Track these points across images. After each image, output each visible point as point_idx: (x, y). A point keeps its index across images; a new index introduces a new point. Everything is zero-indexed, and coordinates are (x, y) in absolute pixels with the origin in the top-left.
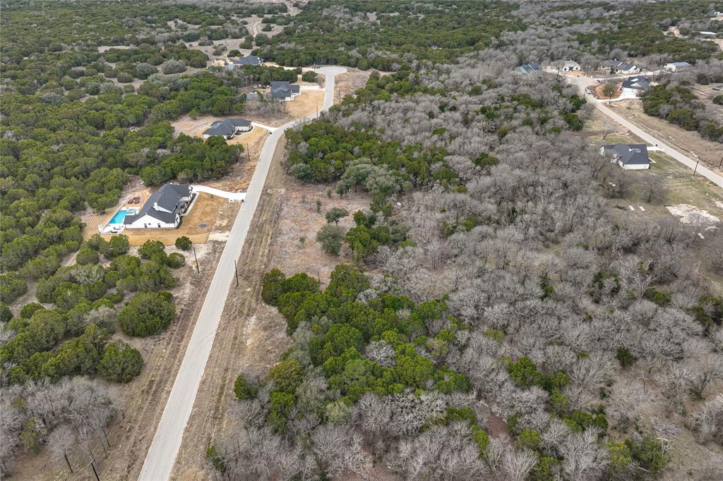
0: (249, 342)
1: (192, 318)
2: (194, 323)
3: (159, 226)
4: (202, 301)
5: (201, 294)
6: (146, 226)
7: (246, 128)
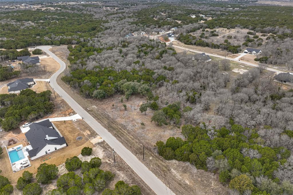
0: (187, 182)
1: (144, 187)
2: (150, 190)
3: (56, 149)
4: (137, 176)
5: (131, 173)
6: (46, 153)
7: (32, 83)
